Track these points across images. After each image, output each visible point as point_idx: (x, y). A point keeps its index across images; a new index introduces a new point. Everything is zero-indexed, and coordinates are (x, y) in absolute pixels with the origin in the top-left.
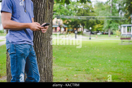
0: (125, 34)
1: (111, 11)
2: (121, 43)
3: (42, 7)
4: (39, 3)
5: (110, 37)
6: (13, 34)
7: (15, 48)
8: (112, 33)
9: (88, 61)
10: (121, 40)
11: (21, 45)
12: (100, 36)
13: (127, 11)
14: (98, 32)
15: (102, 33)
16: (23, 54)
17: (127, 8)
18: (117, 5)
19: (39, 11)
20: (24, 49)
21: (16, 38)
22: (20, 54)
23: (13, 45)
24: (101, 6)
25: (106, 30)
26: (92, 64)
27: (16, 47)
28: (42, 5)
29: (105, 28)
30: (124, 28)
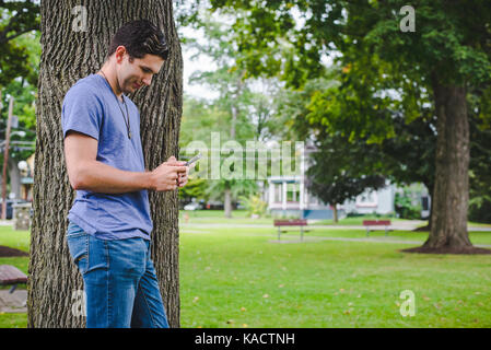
0: (281, 209)
1: (233, 131)
2: (276, 236)
3: (160, 123)
4: (150, 109)
5: (230, 217)
6: (101, 206)
7: (106, 252)
8: (235, 206)
9: (197, 298)
10: (277, 228)
11: (126, 240)
12: (196, 216)
13: (292, 132)
14: (189, 202)
15: (201, 203)
16: (132, 270)
17: (292, 123)
18: (253, 109)
19: (150, 134)
20: (136, 253)
21: (109, 219)
22: (125, 270)
23: (100, 241)
24: (199, 112)
25: (218, 194)
26: (215, 309)
27: (109, 248)
28: (157, 116)
29: (215, 188)
30: (276, 188)
